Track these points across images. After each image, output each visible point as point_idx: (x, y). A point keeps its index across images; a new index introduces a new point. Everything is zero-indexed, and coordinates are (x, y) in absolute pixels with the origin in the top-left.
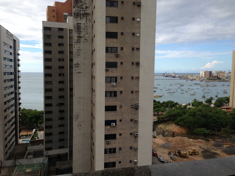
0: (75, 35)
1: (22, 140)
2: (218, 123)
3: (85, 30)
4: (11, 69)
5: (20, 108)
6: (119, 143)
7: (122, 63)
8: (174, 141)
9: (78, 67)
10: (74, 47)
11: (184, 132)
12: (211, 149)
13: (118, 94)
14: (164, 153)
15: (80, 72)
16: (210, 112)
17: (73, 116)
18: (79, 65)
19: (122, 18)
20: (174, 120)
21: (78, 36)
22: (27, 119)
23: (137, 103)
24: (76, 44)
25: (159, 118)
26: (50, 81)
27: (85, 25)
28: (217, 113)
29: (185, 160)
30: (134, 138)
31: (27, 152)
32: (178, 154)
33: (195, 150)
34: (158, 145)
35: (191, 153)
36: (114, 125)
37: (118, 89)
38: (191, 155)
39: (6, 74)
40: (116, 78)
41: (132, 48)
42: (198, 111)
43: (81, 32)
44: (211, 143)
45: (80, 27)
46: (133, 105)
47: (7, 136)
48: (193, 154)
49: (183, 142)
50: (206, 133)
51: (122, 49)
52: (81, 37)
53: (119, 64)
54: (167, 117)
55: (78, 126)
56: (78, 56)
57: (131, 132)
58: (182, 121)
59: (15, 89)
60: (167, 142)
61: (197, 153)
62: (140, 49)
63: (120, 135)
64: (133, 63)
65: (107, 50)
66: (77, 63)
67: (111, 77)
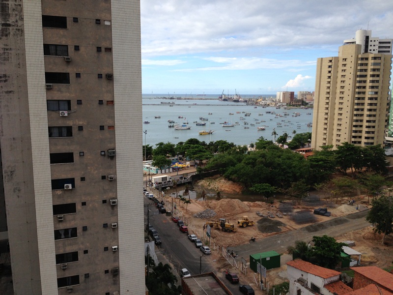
2: (288, 175)
3: (17, 13)
6: (82, 219)
7: (78, 75)
8: (218, 207)
9: (5, 81)
11: (238, 190)
12: (273, 216)
13: (75, 131)
14: (199, 227)
15: (10, 92)
16: (279, 157)
17: (3, 173)
18: (7, 78)
20: (224, 172)
21: (3, 22)
23: (112, 148)
25: (200, 170)
27: (16, 3)
28: (289, 158)
29: (231, 235)
32: (221, 228)
33: (247, 220)
34: (192, 213)
35: (241, 224)
36: (70, 187)
37: (75, 123)
38: (242, 227)
40: (69, 102)
41: (98, 48)
42: (260, 157)
43: (8, 15)
44: (275, 207)
45: (6, 7)
48: (245, 226)
49: (232, 207)
50: (269, 192)
51: (77, 48)
52: (9, 25)
53: (72, 77)
54: (212, 168)
56: (4, 60)
57: (105, 198)
58: (235, 174)
60: (208, 208)
61: (250, 224)
62: (113, 50)
63: (84, 204)
64: (100, 76)
65: (48, 49)
66: (4, 73)
67: (59, 101)
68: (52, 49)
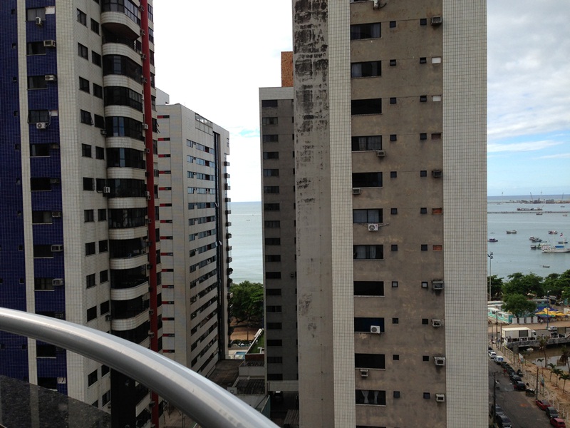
0: (299, 114)
1: (236, 351)
3: (321, 100)
4: (208, 195)
5: (230, 281)
6: (393, 380)
7: (394, 174)
9: (305, 187)
10: (297, 141)
13: (387, 251)
15: (310, 200)
17: (298, 303)
19: (393, 63)
21: (305, 114)
22: (251, 304)
23: (439, 278)
24: (302, 134)
26: (276, 221)
27: (321, 89)
30: (434, 369)
31: (237, 380)
36: (378, 331)
37: (387, 240)
39: (196, 207)
40: (380, 211)
41: (421, 134)
43: (312, 104)
45: (309, 95)
46: (427, 283)
47: (197, 341)
51: (393, 138)
52: (312, 117)
53: (386, 178)
55: (309, 328)
56: (306, 160)
57: (426, 352)
59: (219, 238)
62: (444, 135)
63: (396, 357)
64: (423, 174)
65: (356, 143)
66: (305, 177)
67: (367, 210)
68: (362, 143)
